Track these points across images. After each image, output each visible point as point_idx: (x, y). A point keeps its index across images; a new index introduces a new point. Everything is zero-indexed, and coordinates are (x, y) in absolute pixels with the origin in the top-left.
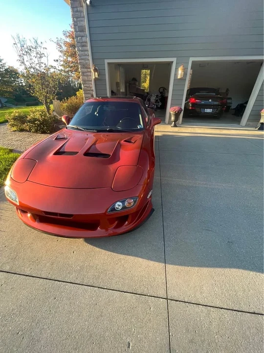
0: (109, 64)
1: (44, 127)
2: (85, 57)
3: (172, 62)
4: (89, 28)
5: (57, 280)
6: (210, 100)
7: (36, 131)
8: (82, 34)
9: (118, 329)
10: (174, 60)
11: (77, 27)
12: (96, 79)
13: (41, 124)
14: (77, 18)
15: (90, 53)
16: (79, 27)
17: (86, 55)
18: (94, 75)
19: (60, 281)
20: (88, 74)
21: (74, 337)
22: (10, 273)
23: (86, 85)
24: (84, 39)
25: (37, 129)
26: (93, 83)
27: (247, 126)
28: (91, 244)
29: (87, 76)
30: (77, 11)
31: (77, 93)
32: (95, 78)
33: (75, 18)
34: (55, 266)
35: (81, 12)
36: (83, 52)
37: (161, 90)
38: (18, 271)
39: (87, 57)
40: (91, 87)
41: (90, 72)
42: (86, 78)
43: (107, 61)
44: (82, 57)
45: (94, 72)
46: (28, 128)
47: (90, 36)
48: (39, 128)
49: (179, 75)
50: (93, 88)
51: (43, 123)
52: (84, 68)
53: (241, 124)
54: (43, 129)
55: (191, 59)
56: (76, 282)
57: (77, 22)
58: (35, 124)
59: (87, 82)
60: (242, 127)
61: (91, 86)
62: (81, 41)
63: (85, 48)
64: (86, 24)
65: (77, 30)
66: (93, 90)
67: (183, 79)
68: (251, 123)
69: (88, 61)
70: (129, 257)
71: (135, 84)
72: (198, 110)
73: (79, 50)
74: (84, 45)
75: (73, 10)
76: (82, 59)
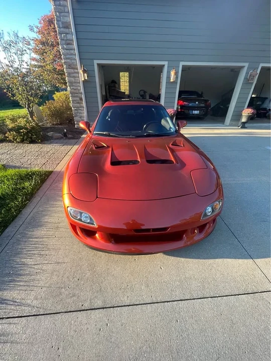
0: (98, 65)
1: (32, 135)
2: (71, 56)
3: (164, 65)
4: (75, 25)
5: (165, 302)
6: (197, 103)
7: (22, 141)
8: (66, 30)
9: (257, 331)
10: (166, 63)
11: (60, 23)
12: (85, 82)
13: (28, 132)
14: (60, 13)
15: (76, 52)
16: (62, 22)
17: (72, 54)
18: (82, 77)
19: (169, 302)
20: (75, 75)
21: (224, 353)
22: (106, 308)
23: (74, 88)
24: (69, 37)
25: (23, 138)
26: (81, 84)
27: (230, 125)
28: (174, 256)
29: (74, 77)
30: (60, 5)
31: (54, 96)
32: (85, 80)
33: (58, 12)
34: (152, 287)
35: (65, 6)
36: (68, 51)
37: (142, 93)
38: (114, 303)
39: (73, 56)
40: (79, 90)
41: (78, 73)
42: (73, 79)
43: (96, 62)
44: (67, 56)
45: (84, 73)
46: (11, 138)
47: (76, 33)
48: (25, 137)
49: (172, 79)
50: (82, 90)
51: (31, 131)
52: (70, 68)
53: (225, 124)
54: (31, 138)
55: (182, 64)
56: (186, 298)
57: (60, 17)
58: (19, 133)
59: (74, 84)
60: (227, 126)
61: (79, 88)
62: (66, 39)
63: (70, 46)
64: (71, 19)
65: (61, 26)
66: (81, 93)
67: (175, 82)
68: (234, 123)
69: (75, 61)
70: (217, 260)
71: (115, 86)
72: (186, 111)
73: (63, 48)
74: (69, 43)
75: (55, 3)
76: (67, 59)
